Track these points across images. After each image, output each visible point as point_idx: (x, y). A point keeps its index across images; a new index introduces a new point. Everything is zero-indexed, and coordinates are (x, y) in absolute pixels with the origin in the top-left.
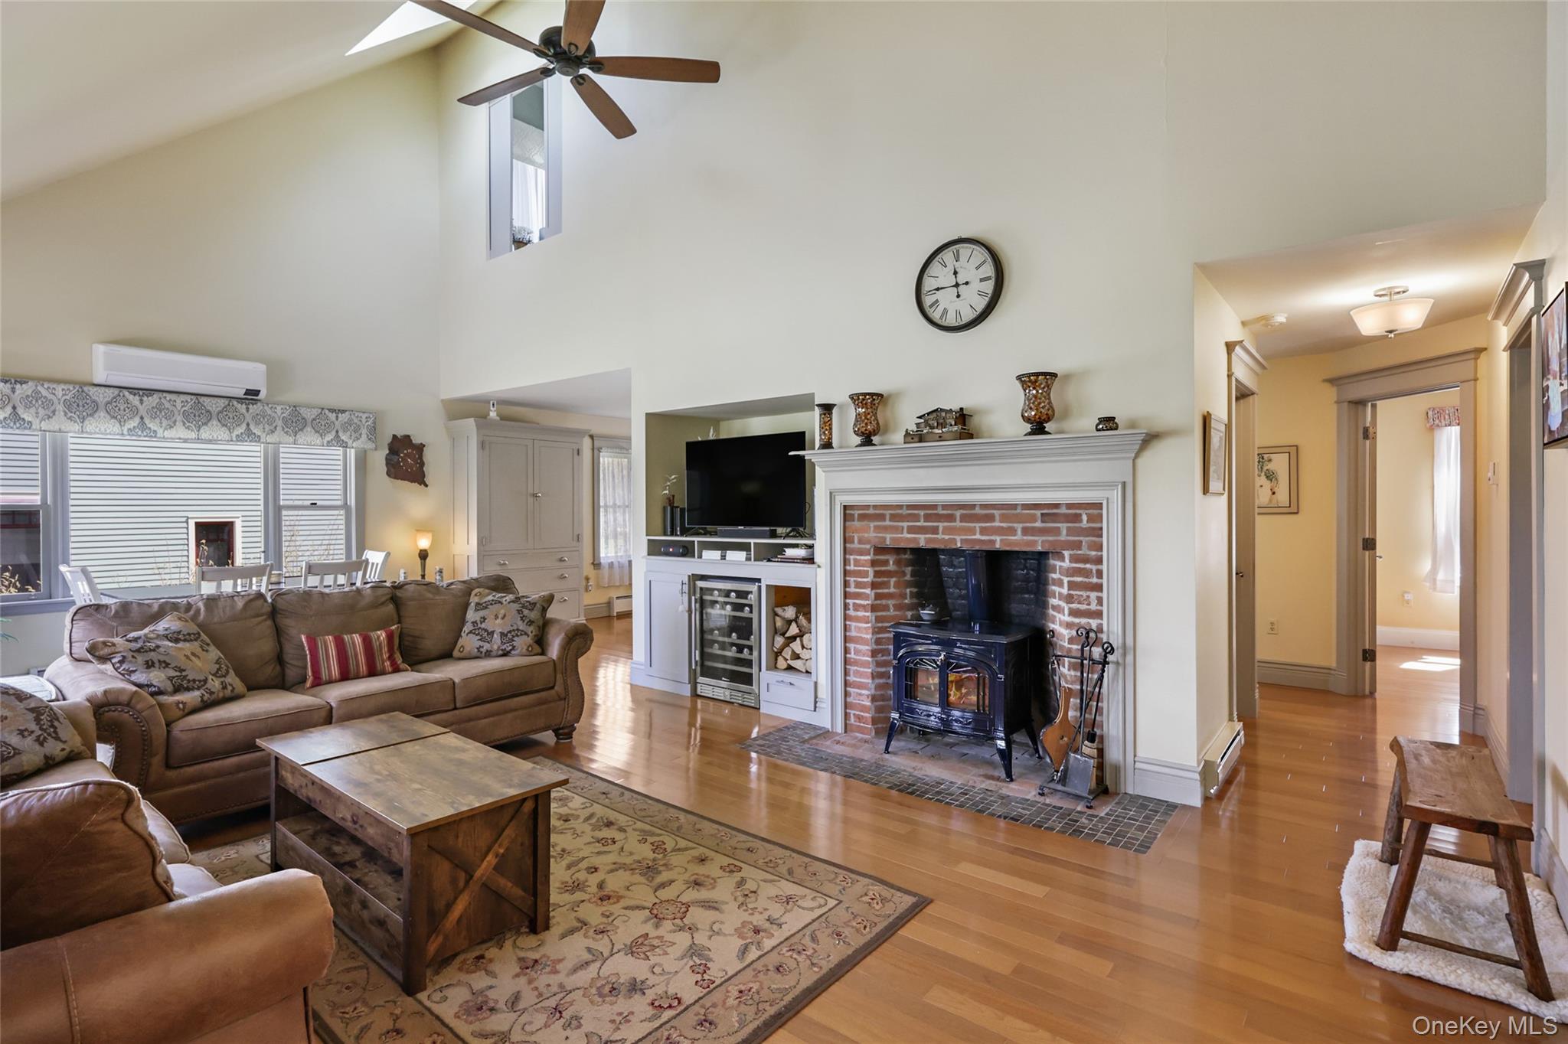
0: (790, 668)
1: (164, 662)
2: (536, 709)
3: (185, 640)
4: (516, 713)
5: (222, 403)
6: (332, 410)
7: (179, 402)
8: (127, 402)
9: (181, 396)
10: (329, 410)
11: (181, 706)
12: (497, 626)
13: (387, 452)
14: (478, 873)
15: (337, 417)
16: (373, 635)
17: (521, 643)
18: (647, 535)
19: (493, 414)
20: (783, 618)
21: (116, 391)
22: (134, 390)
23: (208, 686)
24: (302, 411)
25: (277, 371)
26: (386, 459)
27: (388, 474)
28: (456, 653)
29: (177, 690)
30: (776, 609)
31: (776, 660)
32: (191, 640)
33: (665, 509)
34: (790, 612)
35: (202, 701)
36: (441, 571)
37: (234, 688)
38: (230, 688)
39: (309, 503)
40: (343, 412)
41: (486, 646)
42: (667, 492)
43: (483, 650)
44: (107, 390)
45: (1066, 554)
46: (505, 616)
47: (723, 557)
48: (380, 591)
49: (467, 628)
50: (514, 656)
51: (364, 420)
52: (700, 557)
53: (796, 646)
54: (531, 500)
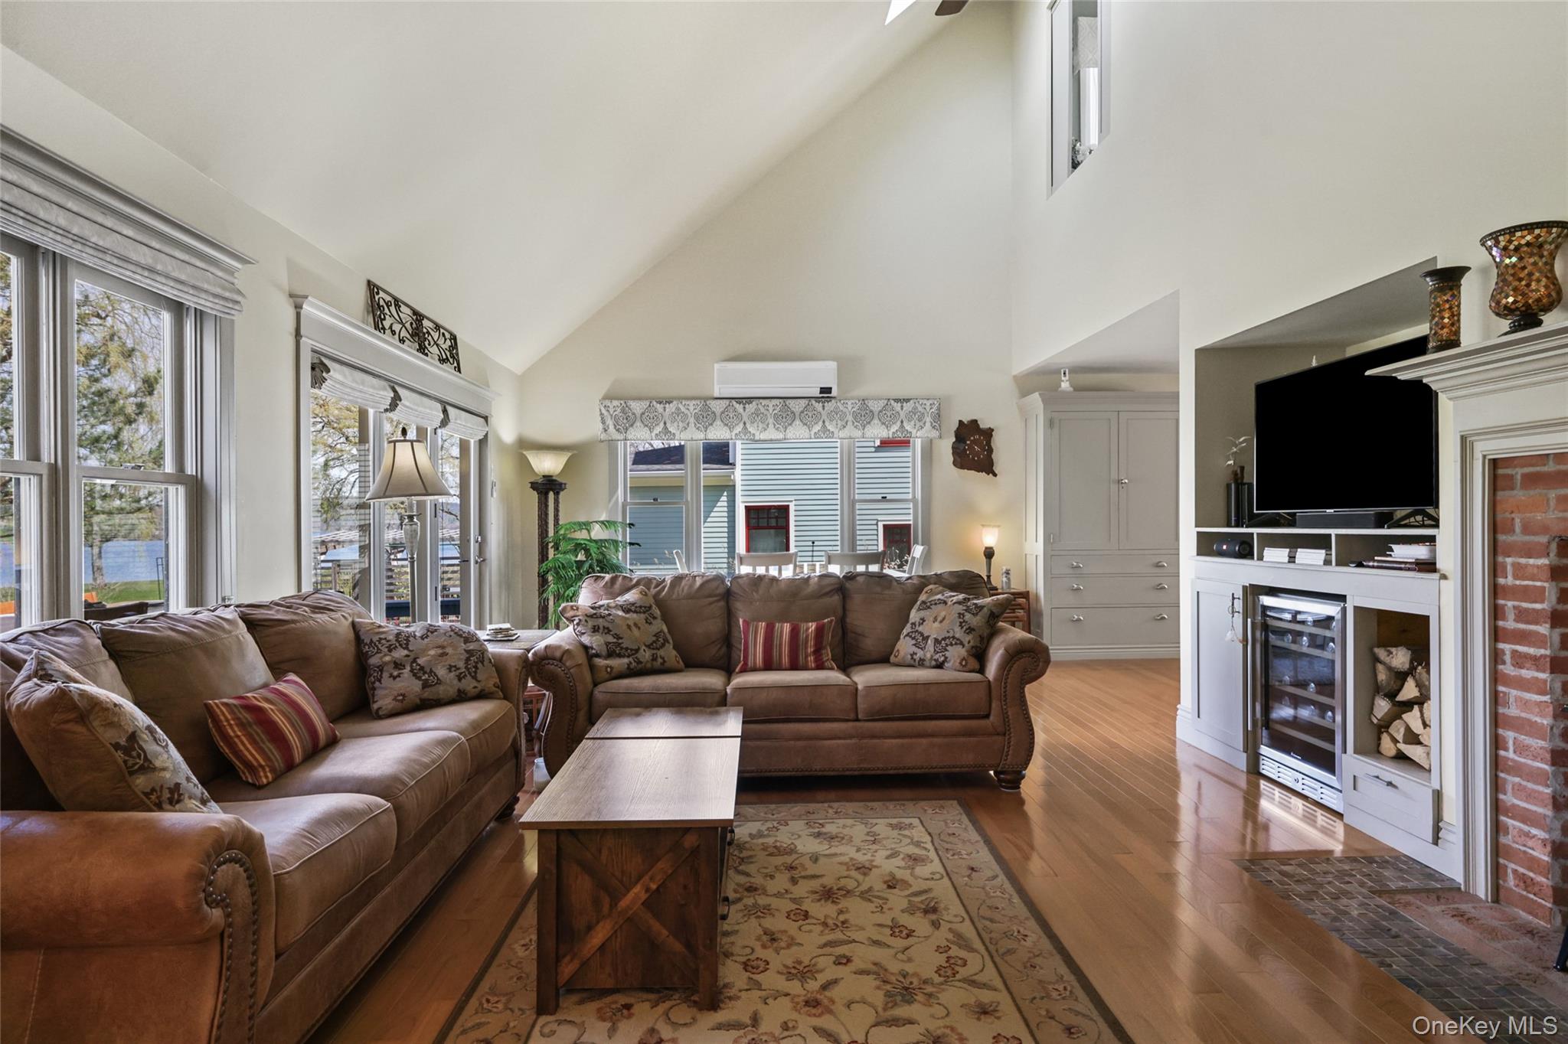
0: (1401, 757)
1: (608, 628)
2: (962, 739)
3: (635, 612)
4: (935, 740)
5: (803, 402)
6: (897, 400)
7: (771, 406)
8: (735, 410)
9: (773, 400)
10: (895, 400)
11: (609, 669)
12: (932, 630)
13: (954, 440)
14: (623, 903)
15: (902, 407)
16: (803, 626)
17: (955, 653)
18: (1196, 526)
19: (1065, 385)
20: (1390, 668)
21: (727, 402)
22: (739, 400)
23: (638, 655)
24: (870, 403)
25: (847, 366)
26: (953, 448)
27: (955, 463)
28: (892, 659)
29: (610, 655)
30: (1376, 650)
31: (1379, 739)
32: (640, 612)
33: (1228, 486)
34: (1400, 658)
35: (629, 668)
36: (1007, 573)
37: (664, 661)
38: (660, 660)
39: (879, 497)
40: (908, 400)
41: (920, 654)
42: (1231, 462)
43: (917, 657)
44: (721, 401)
46: (944, 619)
47: (1292, 559)
48: (827, 581)
49: (907, 629)
50: (948, 669)
51: (928, 409)
52: (1261, 558)
53: (1412, 718)
54: (1114, 487)
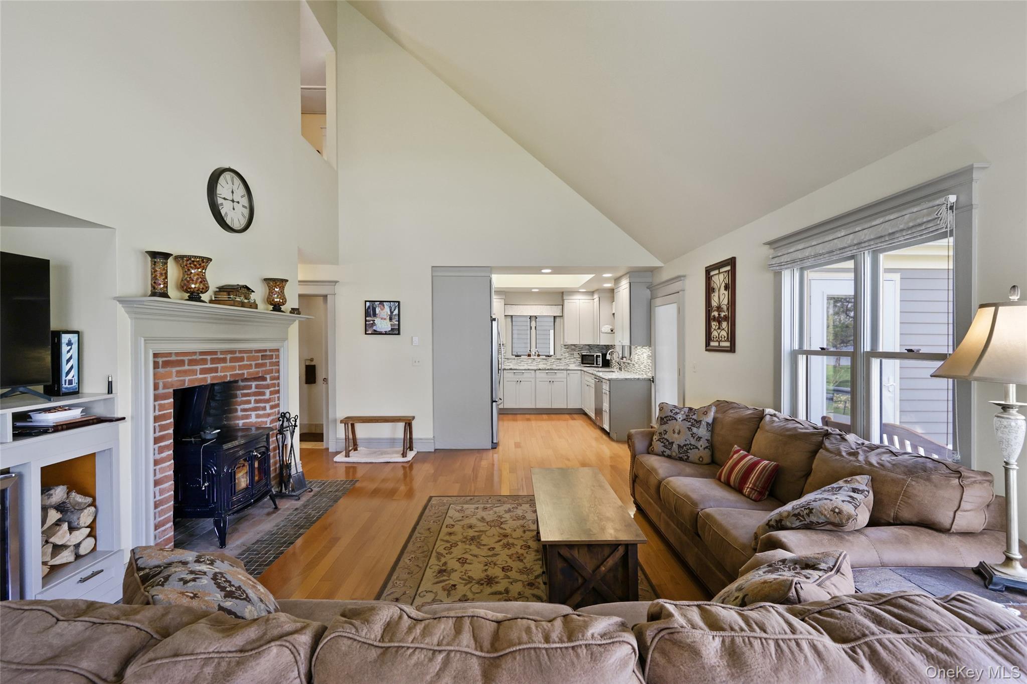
12: (675, 439)
34: (59, 495)
45: (268, 377)
